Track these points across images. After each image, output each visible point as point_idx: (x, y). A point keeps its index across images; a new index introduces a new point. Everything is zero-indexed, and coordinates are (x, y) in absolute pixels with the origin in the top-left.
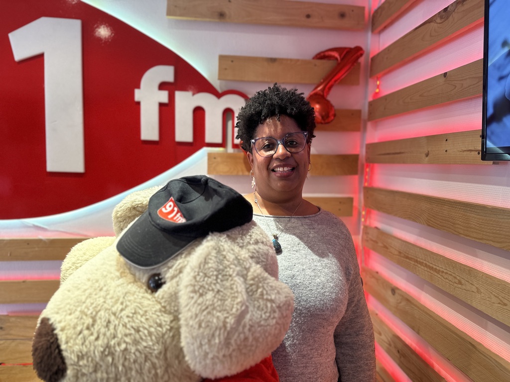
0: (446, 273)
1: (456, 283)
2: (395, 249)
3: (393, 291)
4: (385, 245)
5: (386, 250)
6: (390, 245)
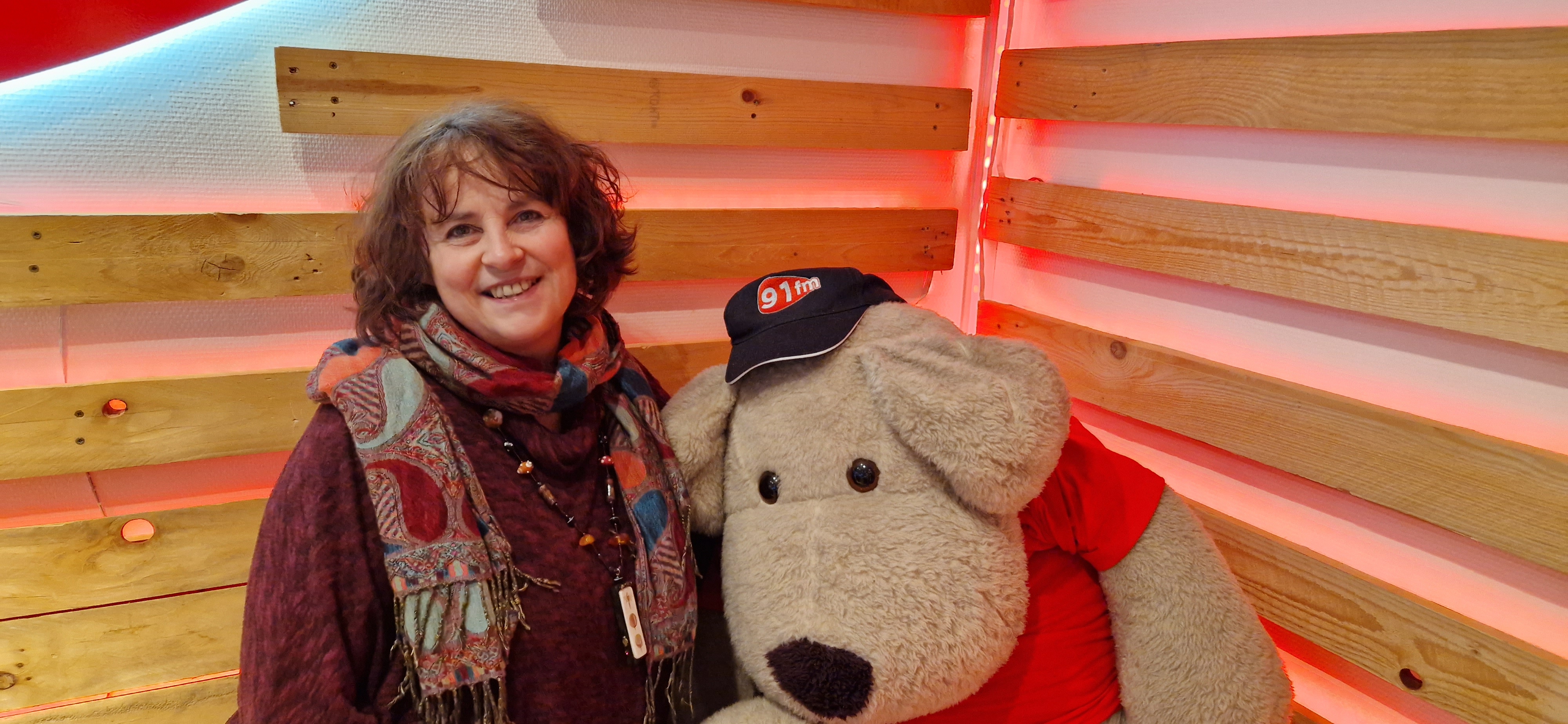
0: (1351, 257)
1: (1390, 278)
2: (1131, 225)
3: (1119, 347)
4: (1086, 222)
5: (1093, 235)
6: (1109, 217)
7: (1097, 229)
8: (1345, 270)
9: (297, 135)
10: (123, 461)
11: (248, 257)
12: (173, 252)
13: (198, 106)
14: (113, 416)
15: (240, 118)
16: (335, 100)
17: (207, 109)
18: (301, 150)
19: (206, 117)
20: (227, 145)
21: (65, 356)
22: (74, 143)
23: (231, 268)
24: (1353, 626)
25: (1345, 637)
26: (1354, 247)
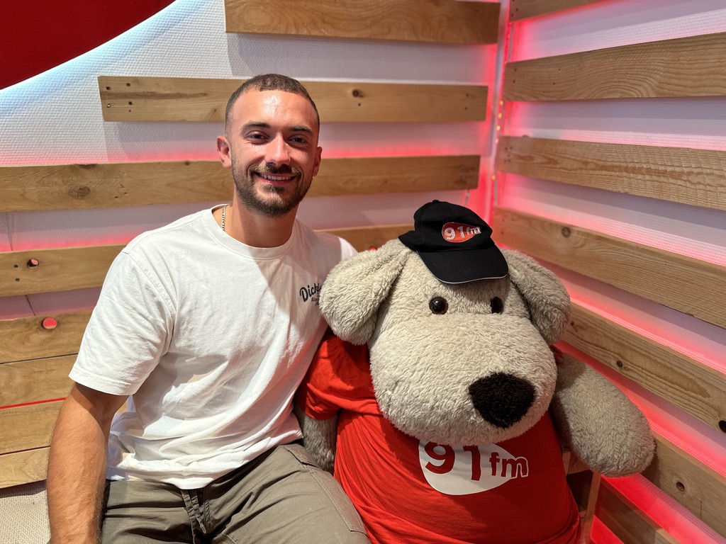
2: (574, 160)
3: (567, 230)
4: (550, 159)
5: (553, 166)
6: (562, 155)
7: (556, 162)
8: (696, 181)
10: (39, 290)
11: (92, 187)
12: (54, 185)
13: (65, 110)
14: (32, 268)
15: (86, 115)
16: (130, 103)
17: (70, 111)
18: (118, 130)
19: (69, 115)
20: (81, 130)
21: (10, 238)
23: (83, 193)
24: (693, 394)
25: (688, 400)
26: (701, 167)
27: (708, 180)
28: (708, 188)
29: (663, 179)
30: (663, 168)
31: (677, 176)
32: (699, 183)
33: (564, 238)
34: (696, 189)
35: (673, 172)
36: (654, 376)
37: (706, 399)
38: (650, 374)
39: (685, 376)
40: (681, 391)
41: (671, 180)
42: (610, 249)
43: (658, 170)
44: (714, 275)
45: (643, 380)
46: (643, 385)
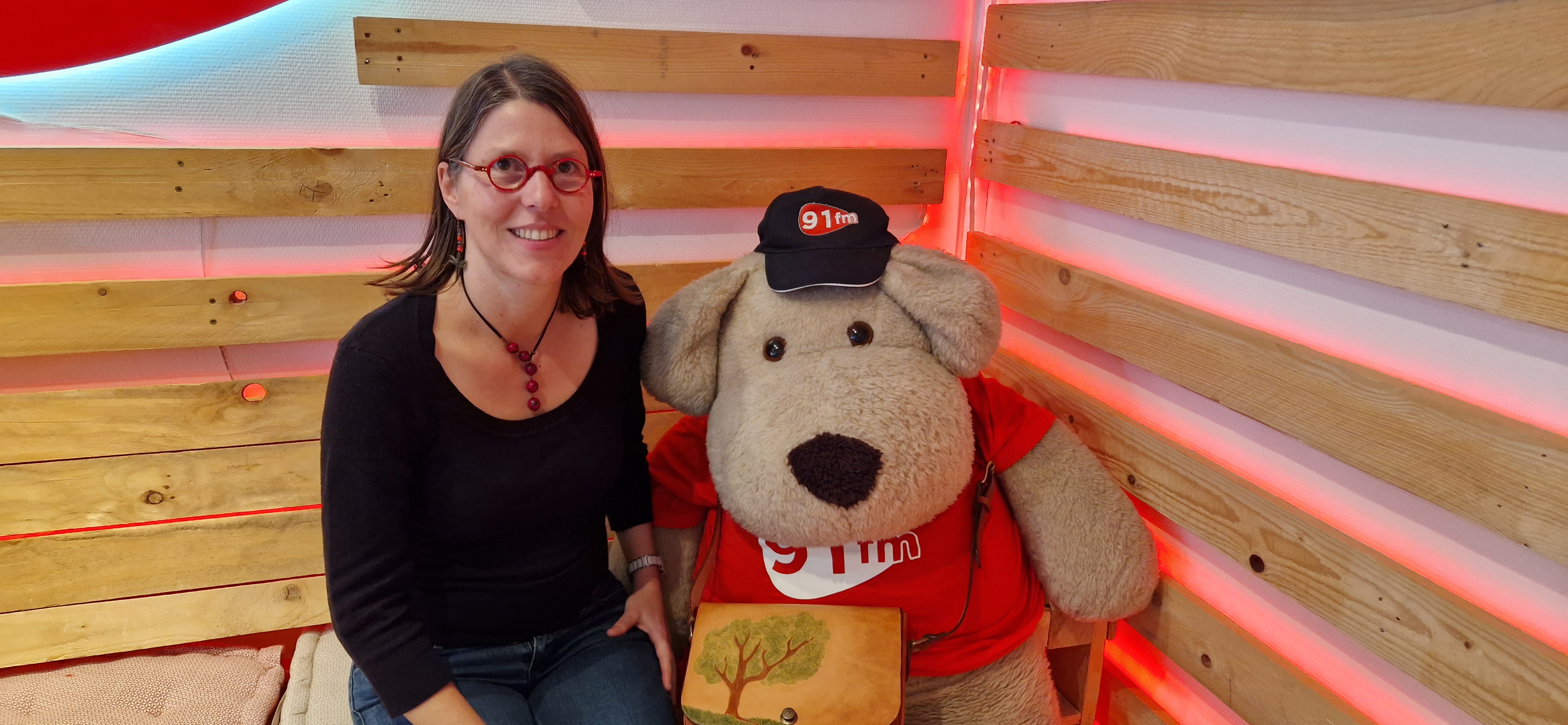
0: (1227, 195)
1: (1251, 214)
2: (1076, 165)
3: (1065, 273)
4: (1045, 162)
5: (1049, 173)
6: (1061, 158)
7: (1053, 168)
8: (1222, 206)
9: (374, 86)
10: (245, 339)
11: (334, 182)
12: (280, 178)
13: (299, 64)
14: (237, 304)
15: (330, 73)
16: (400, 59)
17: (306, 67)
18: (377, 98)
19: (305, 73)
20: (321, 95)
21: (203, 257)
22: (208, 93)
23: (322, 192)
24: (1220, 519)
25: (1214, 528)
26: (1228, 186)
27: (1236, 205)
28: (1237, 216)
29: (1185, 201)
30: (1183, 185)
31: (1200, 197)
32: (1227, 209)
33: (1061, 285)
34: (1223, 218)
35: (1198, 191)
36: (1173, 495)
37: (1235, 525)
38: (1169, 493)
39: (1209, 493)
40: (1207, 517)
41: (1195, 204)
42: (1120, 303)
43: (1179, 187)
44: (1241, 342)
45: (1161, 502)
46: (1162, 511)
